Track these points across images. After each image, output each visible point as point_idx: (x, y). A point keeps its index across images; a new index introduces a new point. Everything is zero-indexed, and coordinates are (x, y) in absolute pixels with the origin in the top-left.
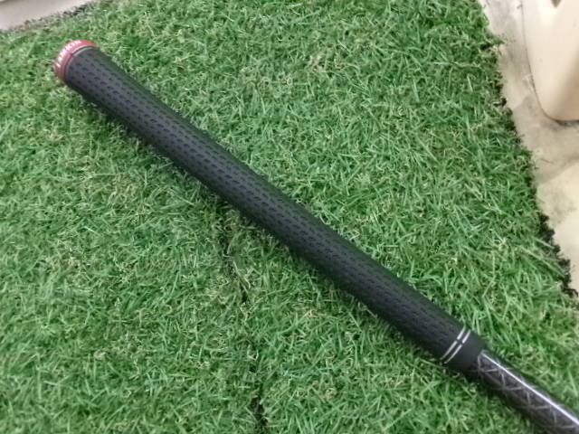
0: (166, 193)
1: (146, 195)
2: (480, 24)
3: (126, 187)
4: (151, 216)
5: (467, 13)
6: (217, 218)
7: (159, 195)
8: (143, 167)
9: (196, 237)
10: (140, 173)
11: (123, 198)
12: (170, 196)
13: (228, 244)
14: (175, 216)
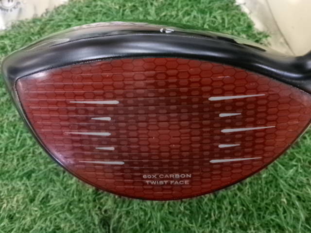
0: (48, 195)
1: (32, 200)
2: (250, 26)
3: (13, 198)
4: (40, 218)
5: (239, 20)
6: (96, 206)
7: (43, 198)
8: (25, 178)
9: (82, 226)
10: (23, 184)
11: (13, 207)
12: (52, 197)
13: (109, 226)
14: (60, 213)
